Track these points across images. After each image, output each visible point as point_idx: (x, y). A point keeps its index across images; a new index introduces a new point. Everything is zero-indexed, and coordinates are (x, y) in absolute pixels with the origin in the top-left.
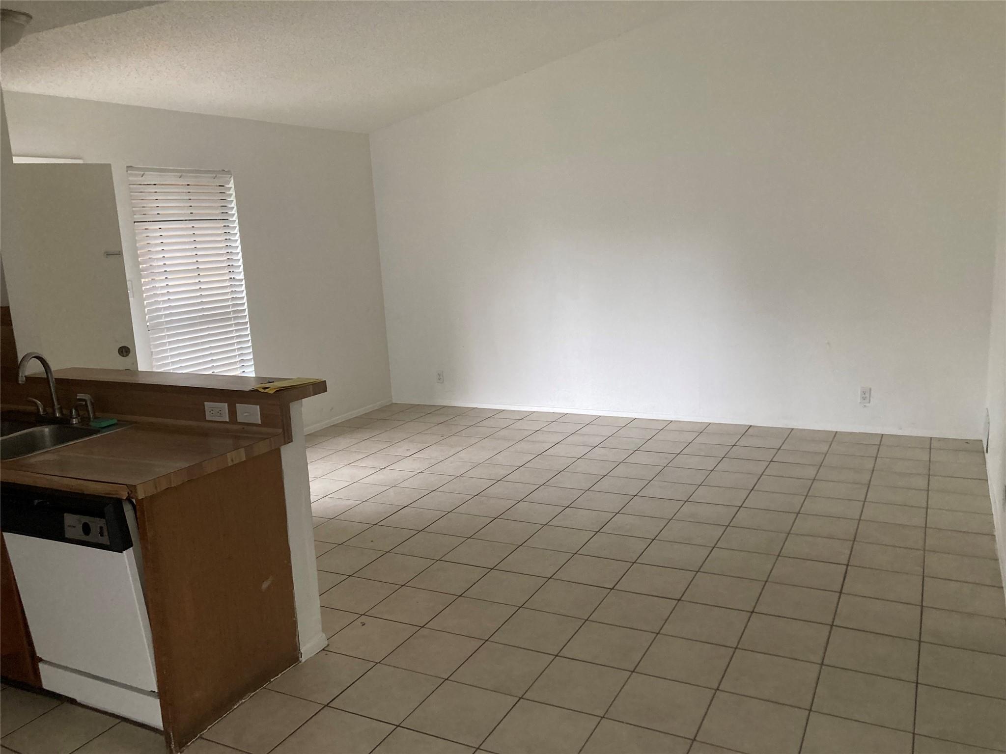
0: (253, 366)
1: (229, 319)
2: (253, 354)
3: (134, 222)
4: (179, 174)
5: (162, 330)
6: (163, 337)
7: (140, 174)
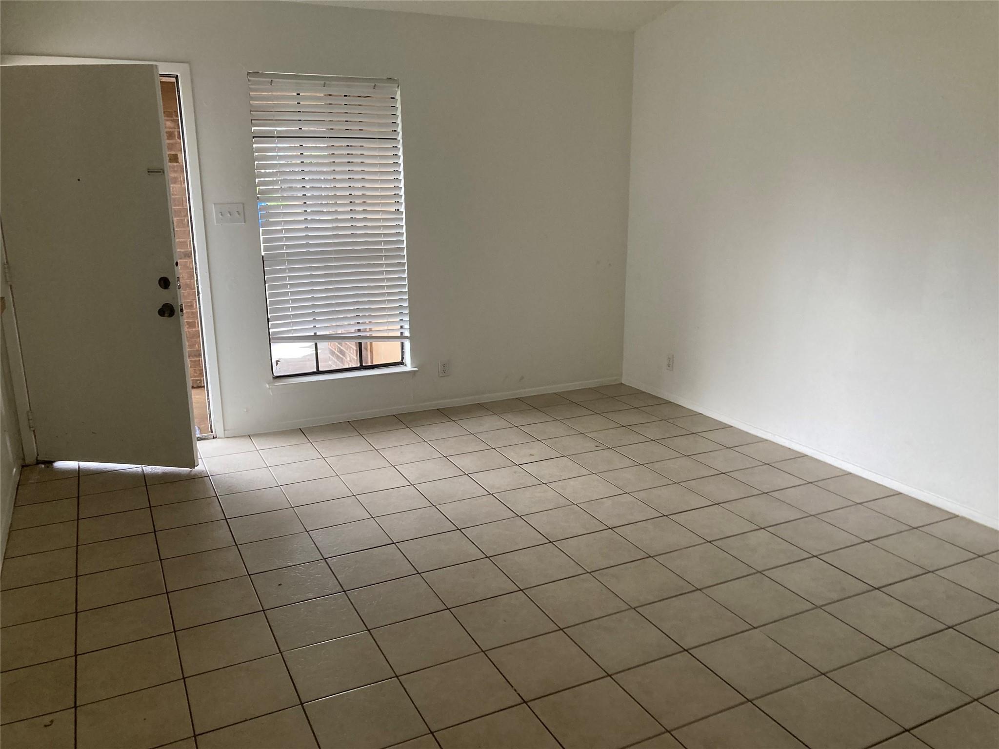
0: (408, 315)
1: (380, 258)
2: (409, 300)
3: (253, 137)
4: (323, 82)
5: (282, 263)
6: (283, 271)
7: (268, 82)
